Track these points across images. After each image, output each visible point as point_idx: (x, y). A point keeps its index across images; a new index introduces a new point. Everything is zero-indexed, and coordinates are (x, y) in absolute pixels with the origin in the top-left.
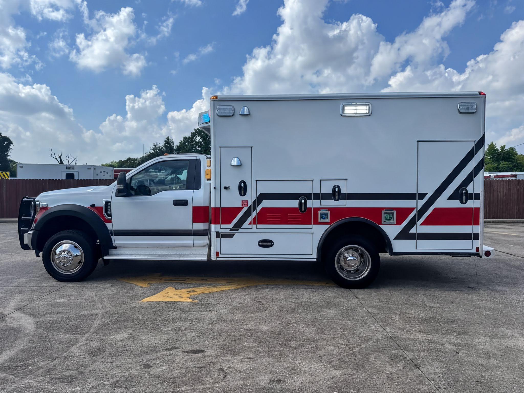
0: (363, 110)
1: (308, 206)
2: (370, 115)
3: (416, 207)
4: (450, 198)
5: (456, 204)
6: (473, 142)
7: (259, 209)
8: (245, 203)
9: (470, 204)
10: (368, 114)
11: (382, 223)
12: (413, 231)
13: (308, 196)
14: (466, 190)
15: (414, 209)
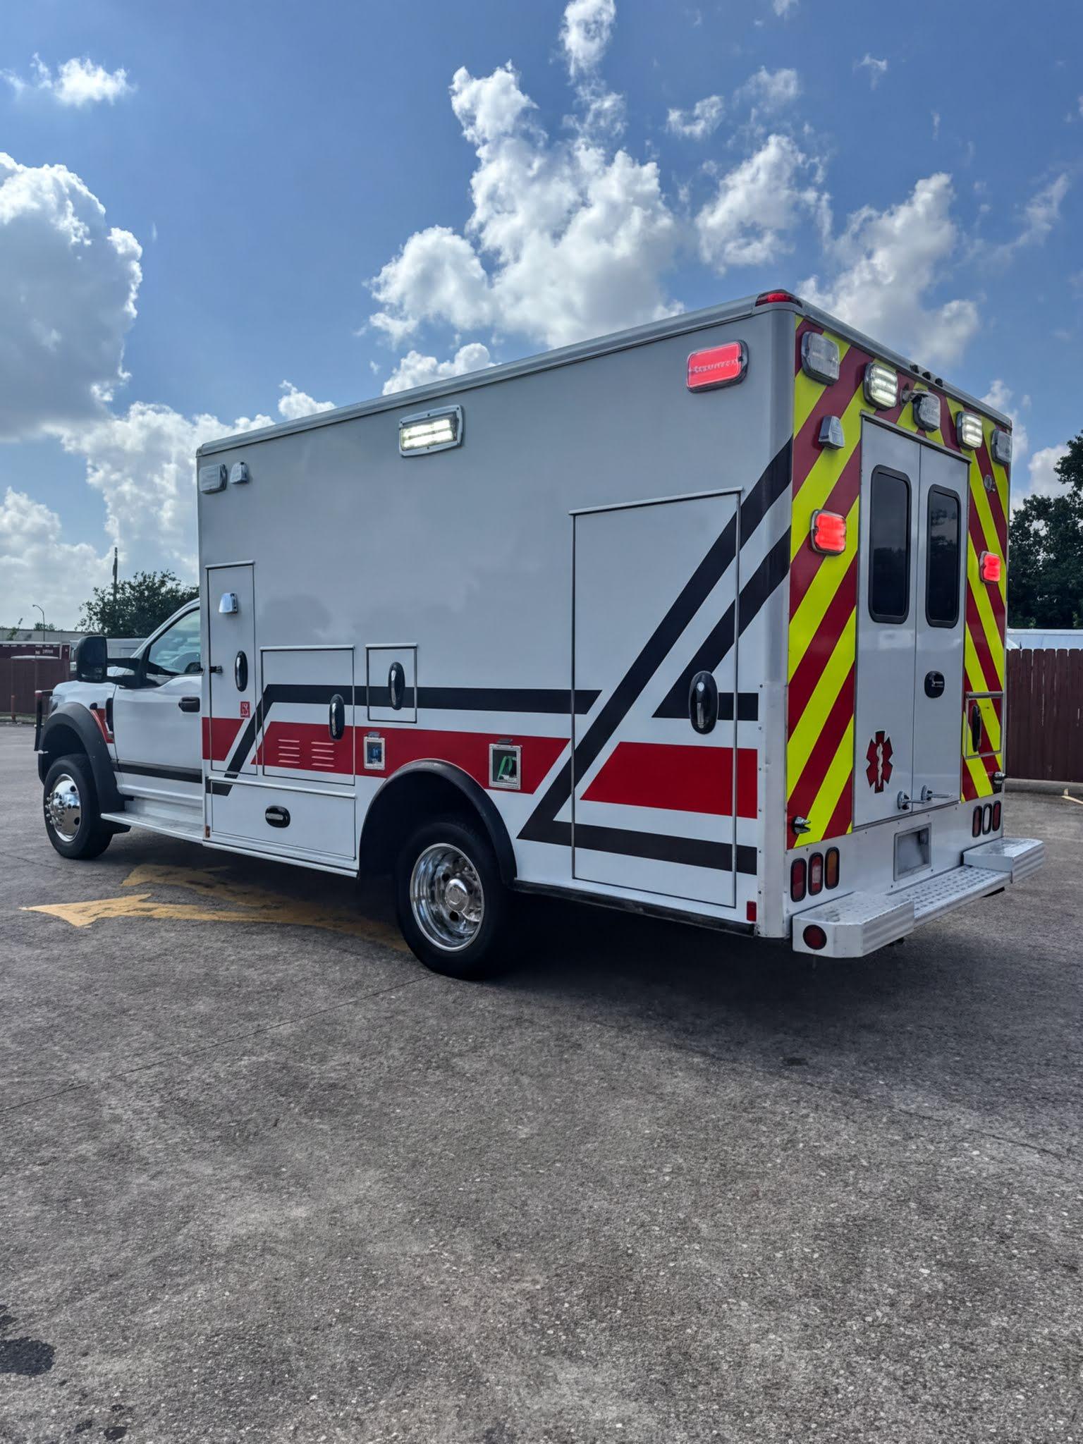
0: (441, 431)
1: (347, 723)
2: (459, 446)
3: (569, 736)
4: (662, 712)
5: (680, 732)
6: (735, 497)
7: (266, 724)
8: (245, 707)
9: (724, 735)
10: (455, 443)
11: (491, 783)
12: (563, 815)
13: (347, 695)
14: (711, 684)
15: (563, 743)
